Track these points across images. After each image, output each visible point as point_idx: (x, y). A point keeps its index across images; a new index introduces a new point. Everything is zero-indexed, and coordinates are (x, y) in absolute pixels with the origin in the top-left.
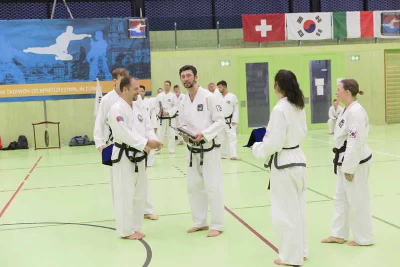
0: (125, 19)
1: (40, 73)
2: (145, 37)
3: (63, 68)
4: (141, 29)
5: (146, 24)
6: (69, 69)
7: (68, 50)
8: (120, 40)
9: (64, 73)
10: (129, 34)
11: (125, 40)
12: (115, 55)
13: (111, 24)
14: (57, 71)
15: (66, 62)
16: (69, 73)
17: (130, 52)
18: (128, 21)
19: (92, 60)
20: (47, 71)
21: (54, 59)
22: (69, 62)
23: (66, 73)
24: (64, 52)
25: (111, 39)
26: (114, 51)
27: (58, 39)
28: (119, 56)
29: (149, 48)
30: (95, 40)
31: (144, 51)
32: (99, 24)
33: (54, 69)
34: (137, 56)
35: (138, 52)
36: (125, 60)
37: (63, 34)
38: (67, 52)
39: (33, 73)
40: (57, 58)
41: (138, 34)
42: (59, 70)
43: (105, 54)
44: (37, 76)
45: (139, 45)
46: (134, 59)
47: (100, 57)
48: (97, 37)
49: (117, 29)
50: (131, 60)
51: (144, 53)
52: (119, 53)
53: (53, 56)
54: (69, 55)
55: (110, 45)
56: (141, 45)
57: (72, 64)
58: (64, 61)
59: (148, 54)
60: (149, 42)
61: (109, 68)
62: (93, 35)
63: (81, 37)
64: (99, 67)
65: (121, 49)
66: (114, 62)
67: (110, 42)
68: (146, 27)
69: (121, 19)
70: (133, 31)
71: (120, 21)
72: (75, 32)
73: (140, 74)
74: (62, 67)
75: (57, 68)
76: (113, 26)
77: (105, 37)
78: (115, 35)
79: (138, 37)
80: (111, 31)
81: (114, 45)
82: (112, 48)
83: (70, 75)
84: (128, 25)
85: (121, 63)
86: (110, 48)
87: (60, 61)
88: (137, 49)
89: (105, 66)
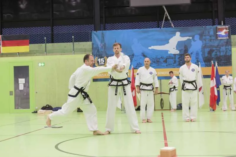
0: (215, 26)
1: (158, 62)
2: (228, 38)
3: (173, 59)
4: (225, 33)
5: (229, 29)
6: (177, 59)
7: (176, 47)
8: (210, 40)
9: (173, 62)
10: (217, 36)
11: (214, 40)
12: (207, 50)
13: (205, 30)
14: (169, 61)
15: (175, 55)
17: (218, 48)
18: (217, 28)
19: (192, 53)
20: (163, 61)
21: (168, 53)
22: (177, 55)
23: (175, 62)
24: (174, 48)
25: (205, 40)
26: (207, 48)
27: (170, 41)
28: (210, 51)
29: (231, 45)
31: (227, 47)
32: (197, 30)
33: (167, 59)
34: (222, 50)
35: (223, 48)
36: (214, 54)
37: (174, 37)
39: (154, 62)
40: (169, 53)
41: (223, 36)
43: (201, 50)
44: (156, 64)
45: (224, 43)
46: (220, 53)
47: (197, 51)
48: (195, 39)
49: (209, 32)
50: (218, 53)
51: (227, 49)
52: (209, 49)
53: (167, 51)
54: (177, 51)
55: (204, 43)
56: (226, 43)
57: (178, 57)
58: (174, 54)
59: (230, 49)
60: (231, 41)
61: (203, 59)
62: (193, 37)
63: (185, 39)
64: (197, 58)
65: (211, 46)
66: (206, 55)
67: (204, 42)
68: (229, 32)
69: (212, 27)
70: (220, 35)
71: (211, 28)
73: (224, 63)
74: (172, 58)
75: (169, 59)
76: (206, 31)
78: (208, 37)
79: (223, 38)
80: (205, 35)
81: (207, 44)
82: (205, 46)
83: (177, 63)
84: (217, 30)
85: (211, 56)
86: (204, 45)
87: (171, 54)
88: (223, 46)
89: (201, 58)
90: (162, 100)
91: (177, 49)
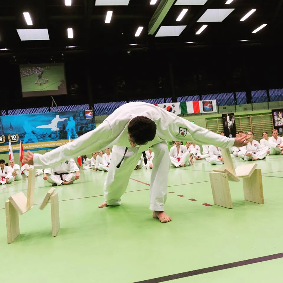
1: (44, 137)
2: (93, 118)
4: (91, 114)
5: (93, 112)
6: (58, 134)
8: (81, 120)
9: (55, 137)
10: (85, 117)
11: (84, 120)
12: (79, 127)
13: (77, 113)
15: (56, 131)
17: (86, 125)
18: (84, 111)
19: (68, 130)
20: (48, 136)
23: (57, 136)
24: (55, 127)
27: (52, 121)
28: (81, 128)
29: (95, 123)
30: (70, 121)
31: (92, 124)
32: (71, 113)
33: (51, 135)
34: (89, 127)
36: (84, 129)
37: (55, 118)
38: (57, 127)
39: (41, 137)
40: (52, 130)
41: (89, 117)
43: (75, 127)
45: (90, 122)
47: (72, 128)
48: (70, 119)
49: (80, 115)
50: (87, 129)
51: (92, 125)
52: (81, 126)
53: (50, 129)
54: (58, 128)
55: (77, 122)
57: (59, 132)
59: (94, 125)
60: (95, 120)
63: (63, 120)
64: (72, 133)
65: (81, 124)
66: (79, 130)
67: (77, 121)
68: (93, 114)
70: (87, 116)
71: (81, 111)
72: (60, 118)
74: (54, 134)
78: (79, 118)
80: (77, 116)
82: (78, 124)
83: (58, 137)
84: (85, 113)
85: (82, 131)
88: (90, 124)
89: (75, 132)
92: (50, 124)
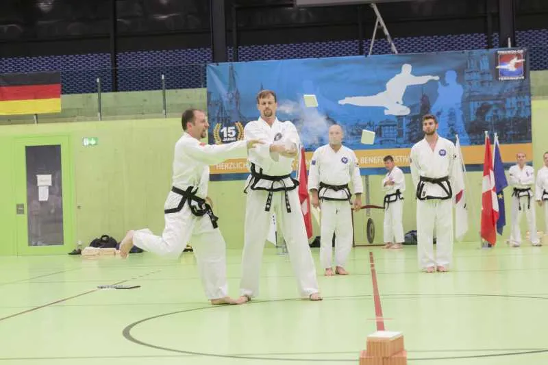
0: (492, 51)
2: (523, 78)
3: (395, 127)
4: (517, 65)
5: (525, 58)
6: (404, 127)
7: (403, 99)
8: (482, 82)
9: (396, 134)
10: (497, 74)
11: (491, 84)
12: (474, 106)
13: (469, 60)
14: (387, 131)
15: (399, 118)
16: (404, 135)
17: (499, 102)
18: (496, 54)
19: (439, 114)
21: (383, 113)
22: (404, 119)
23: (400, 134)
24: (398, 103)
25: (470, 82)
26: (474, 101)
28: (480, 109)
29: (530, 95)
30: (445, 84)
31: (521, 99)
32: (451, 59)
33: (382, 128)
34: (509, 106)
35: (512, 102)
36: (489, 114)
37: (397, 75)
38: (401, 102)
40: (386, 113)
41: (511, 74)
42: (389, 129)
43: (460, 106)
45: (513, 90)
46: (505, 112)
47: (452, 109)
48: (447, 80)
49: (478, 65)
50: (500, 113)
51: (520, 103)
52: (481, 103)
54: (405, 108)
56: (518, 89)
57: (408, 122)
58: (397, 116)
59: (527, 104)
60: (529, 85)
61: (466, 126)
62: (442, 75)
63: (423, 80)
64: (450, 125)
65: (484, 96)
66: (473, 118)
67: (468, 86)
68: (525, 63)
69: (485, 51)
70: (503, 70)
71: (483, 55)
72: (414, 73)
73: (514, 135)
74: (394, 125)
75: (387, 128)
76: (472, 62)
77: (460, 80)
78: (476, 76)
79: (511, 78)
80: (469, 70)
81: (473, 92)
82: (470, 97)
83: (406, 137)
84: (496, 60)
85: (484, 119)
86: (467, 95)
88: (510, 97)
89: (460, 124)
90: (370, 222)
91: (404, 105)
92: (380, 95)
